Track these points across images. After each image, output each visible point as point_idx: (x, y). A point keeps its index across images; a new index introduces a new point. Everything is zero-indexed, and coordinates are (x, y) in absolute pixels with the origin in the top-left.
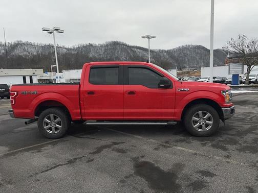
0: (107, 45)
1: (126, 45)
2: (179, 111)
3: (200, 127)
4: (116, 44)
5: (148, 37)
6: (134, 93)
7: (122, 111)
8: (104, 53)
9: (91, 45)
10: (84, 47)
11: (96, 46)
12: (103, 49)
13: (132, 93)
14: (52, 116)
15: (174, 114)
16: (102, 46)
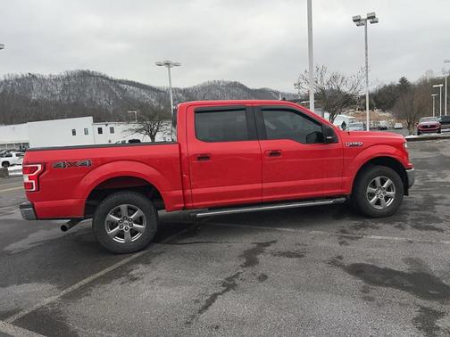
0: (68, 78)
1: (107, 78)
2: (349, 179)
3: (378, 202)
4: (85, 75)
5: (168, 64)
6: (279, 154)
7: (258, 186)
8: (63, 91)
9: (34, 76)
10: (17, 80)
11: (44, 80)
12: (60, 85)
13: (275, 153)
14: (124, 207)
15: (342, 185)
16: (57, 80)
